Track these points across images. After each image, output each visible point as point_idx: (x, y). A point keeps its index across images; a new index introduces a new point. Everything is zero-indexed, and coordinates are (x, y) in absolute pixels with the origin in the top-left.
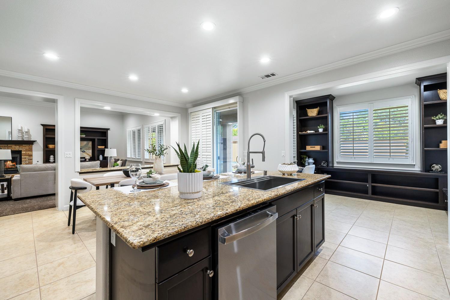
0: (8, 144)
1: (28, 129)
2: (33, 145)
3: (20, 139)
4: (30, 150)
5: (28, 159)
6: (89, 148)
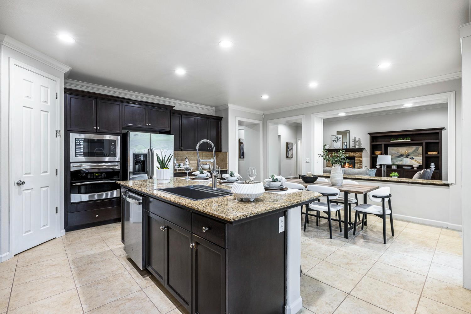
1: (359, 139)
2: (363, 152)
3: (354, 148)
4: (361, 156)
5: (359, 164)
6: (419, 154)
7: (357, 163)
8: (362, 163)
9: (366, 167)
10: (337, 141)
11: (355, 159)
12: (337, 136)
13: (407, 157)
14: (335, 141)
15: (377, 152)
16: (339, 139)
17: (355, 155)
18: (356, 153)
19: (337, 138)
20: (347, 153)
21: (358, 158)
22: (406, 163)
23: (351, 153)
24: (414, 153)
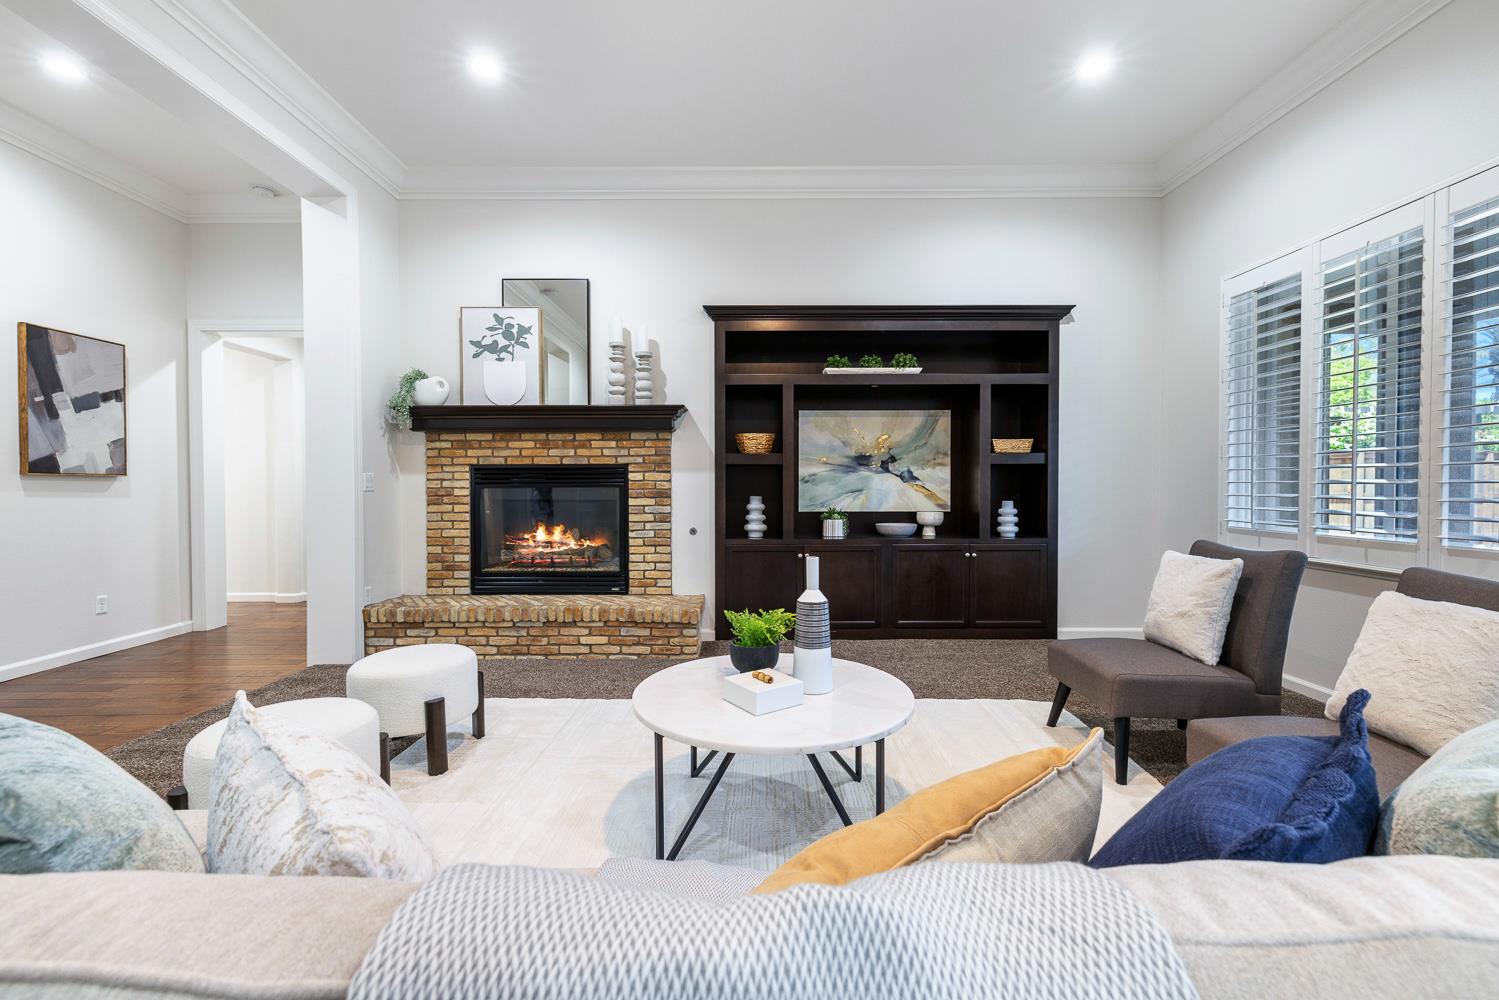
0: (574, 430)
1: (653, 344)
2: (674, 434)
3: (618, 401)
4: (659, 464)
5: (650, 517)
6: (938, 453)
7: (642, 510)
8: (666, 509)
9: (693, 531)
10: (505, 349)
11: (626, 480)
12: (502, 313)
13: (885, 467)
14: (493, 348)
15: (751, 435)
16: (522, 340)
17: (629, 455)
18: (630, 439)
19: (501, 331)
20: (576, 443)
21: (646, 474)
22: (880, 504)
23: (602, 440)
24: (916, 449)
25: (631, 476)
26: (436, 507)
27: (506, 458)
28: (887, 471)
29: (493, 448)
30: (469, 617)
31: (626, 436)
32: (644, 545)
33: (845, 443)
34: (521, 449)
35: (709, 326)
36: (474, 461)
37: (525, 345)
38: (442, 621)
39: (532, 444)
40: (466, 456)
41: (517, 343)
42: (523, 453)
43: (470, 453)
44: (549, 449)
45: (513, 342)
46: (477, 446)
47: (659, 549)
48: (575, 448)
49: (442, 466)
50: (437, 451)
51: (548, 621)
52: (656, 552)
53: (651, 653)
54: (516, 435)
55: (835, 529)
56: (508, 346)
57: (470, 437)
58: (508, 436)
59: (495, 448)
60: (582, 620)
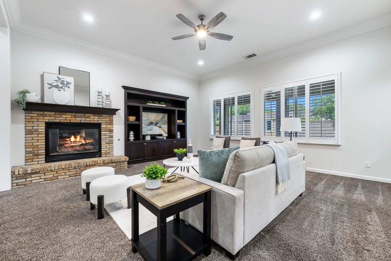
1: (109, 92)
3: (100, 106)
4: (110, 123)
5: (108, 137)
6: (165, 122)
7: (105, 135)
8: (112, 134)
9: (119, 140)
10: (61, 87)
11: (100, 127)
12: (60, 76)
14: (57, 87)
15: (131, 117)
16: (67, 86)
17: (102, 121)
18: (102, 116)
19: (60, 82)
20: (86, 117)
21: (107, 126)
22: (155, 133)
23: (94, 116)
24: (161, 121)
25: (102, 126)
26: (30, 135)
27: (60, 120)
28: (156, 126)
29: (55, 117)
30: (59, 168)
31: (101, 115)
32: (106, 144)
33: (148, 120)
34: (66, 118)
35: (123, 91)
36: (48, 121)
37: (69, 88)
38: (48, 170)
39: (70, 116)
40: (44, 119)
41: (66, 86)
42: (67, 119)
43: (45, 118)
44: (76, 118)
45: (64, 86)
46: (49, 116)
47: (110, 144)
48: (85, 118)
49: (33, 122)
50: (31, 117)
51: (87, 165)
52: (109, 145)
53: (116, 169)
54: (64, 113)
55: (148, 138)
56: (63, 87)
57: (45, 113)
58: (61, 114)
59: (56, 117)
60: (97, 164)
